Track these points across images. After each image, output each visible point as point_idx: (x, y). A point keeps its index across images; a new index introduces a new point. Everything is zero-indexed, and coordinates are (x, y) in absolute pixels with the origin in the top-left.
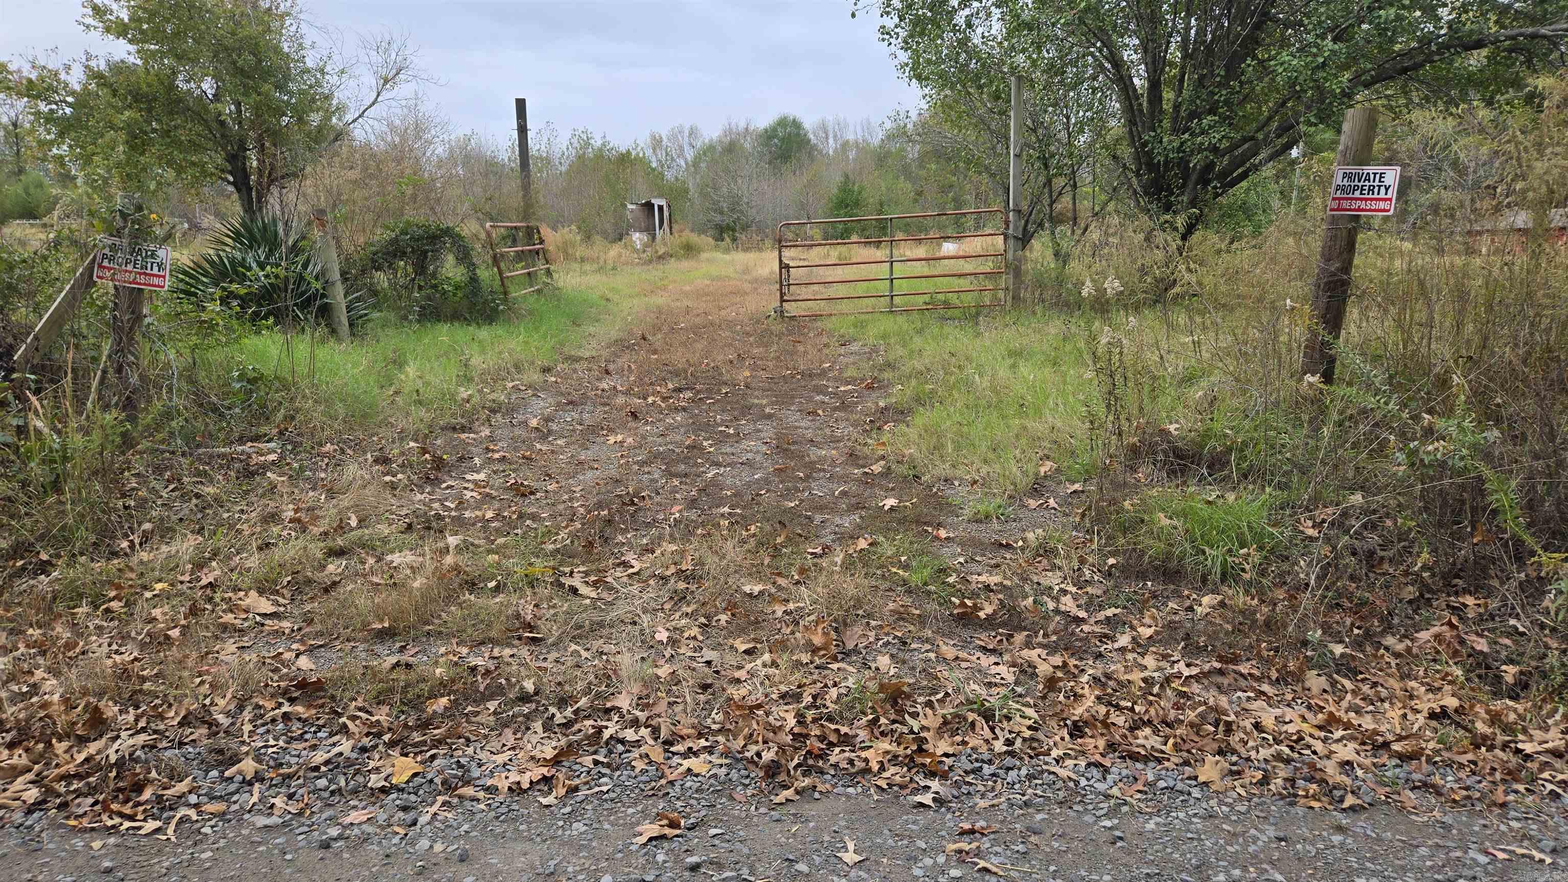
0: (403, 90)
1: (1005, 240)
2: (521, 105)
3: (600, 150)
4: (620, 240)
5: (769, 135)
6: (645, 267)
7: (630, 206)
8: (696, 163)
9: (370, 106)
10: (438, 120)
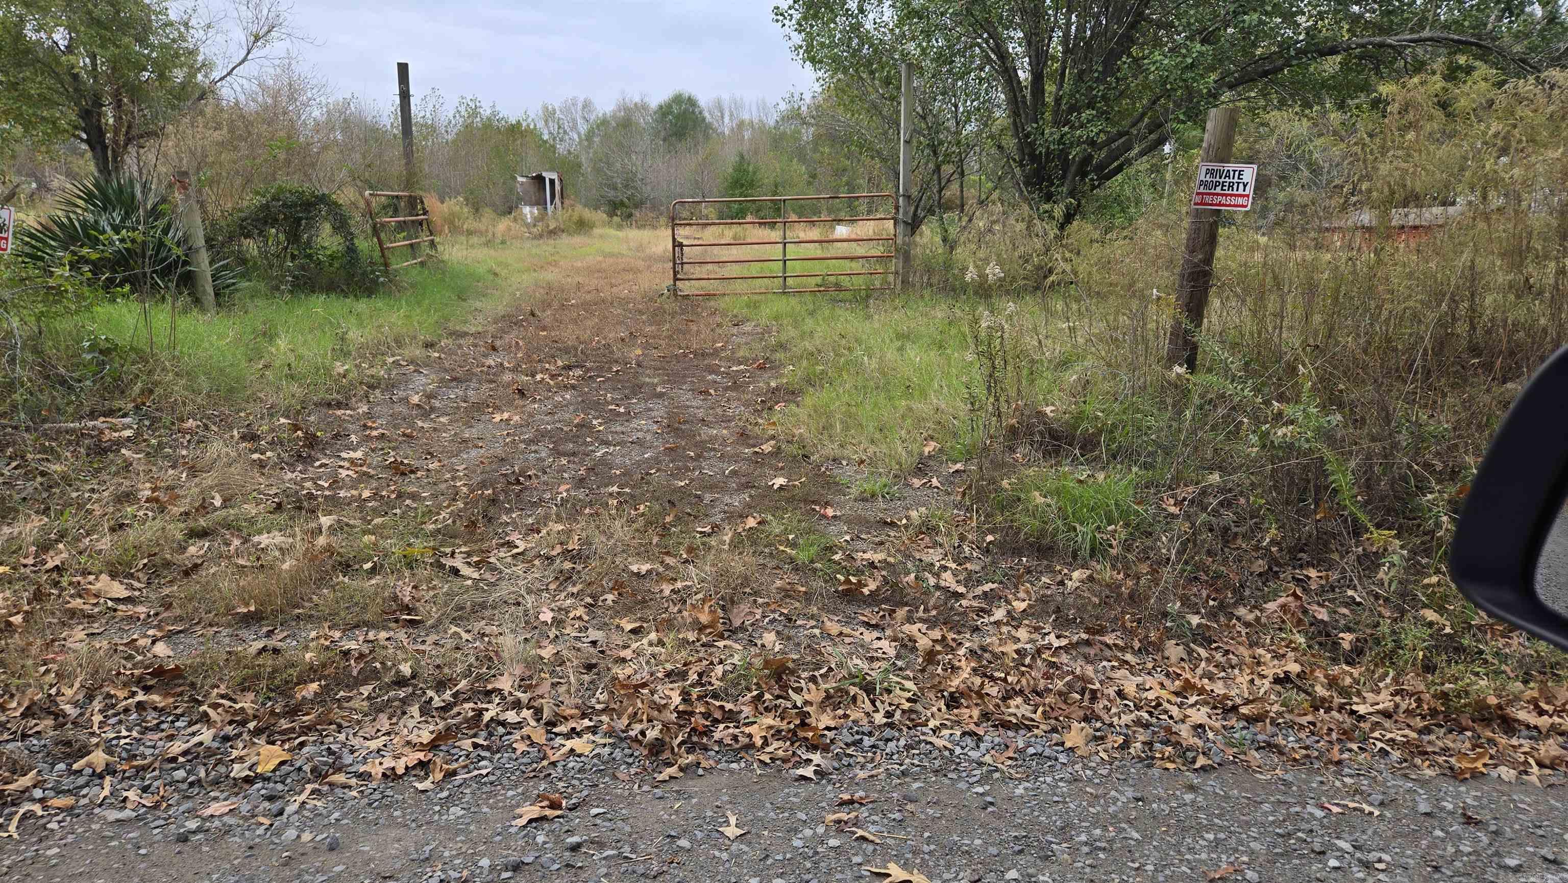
0: (276, 48)
1: (895, 224)
2: (403, 69)
3: (489, 119)
4: (510, 213)
5: (664, 111)
6: (536, 242)
7: (520, 179)
8: (589, 136)
9: (240, 64)
10: (314, 82)
